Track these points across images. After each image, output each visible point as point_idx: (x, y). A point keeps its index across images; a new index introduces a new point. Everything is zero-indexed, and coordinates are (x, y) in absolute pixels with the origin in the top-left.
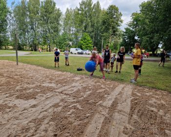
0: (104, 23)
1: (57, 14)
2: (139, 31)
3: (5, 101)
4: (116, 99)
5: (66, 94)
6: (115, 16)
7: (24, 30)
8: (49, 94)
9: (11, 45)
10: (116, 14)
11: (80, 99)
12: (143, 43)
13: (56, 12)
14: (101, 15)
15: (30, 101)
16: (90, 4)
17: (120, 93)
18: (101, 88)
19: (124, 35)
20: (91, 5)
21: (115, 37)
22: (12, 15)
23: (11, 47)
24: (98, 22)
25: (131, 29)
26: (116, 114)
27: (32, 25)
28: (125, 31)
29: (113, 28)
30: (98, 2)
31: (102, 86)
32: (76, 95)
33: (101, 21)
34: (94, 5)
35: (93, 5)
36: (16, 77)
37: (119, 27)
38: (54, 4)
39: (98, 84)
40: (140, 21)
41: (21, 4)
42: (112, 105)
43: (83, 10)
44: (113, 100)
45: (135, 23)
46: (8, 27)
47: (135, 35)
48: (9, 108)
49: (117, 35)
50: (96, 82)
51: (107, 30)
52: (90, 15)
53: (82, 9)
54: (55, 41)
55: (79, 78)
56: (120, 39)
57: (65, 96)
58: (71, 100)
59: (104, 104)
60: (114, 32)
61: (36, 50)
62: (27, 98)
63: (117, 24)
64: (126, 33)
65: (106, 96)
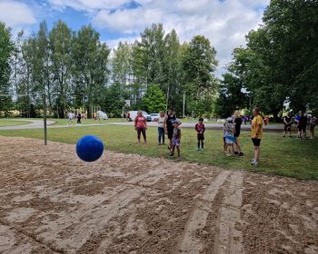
0: (186, 66)
1: (101, 52)
2: (248, 80)
3: (60, 198)
4: (220, 190)
5: (144, 186)
6: (203, 54)
7: (41, 81)
8: (120, 187)
9: (16, 109)
10: (205, 50)
11: (167, 192)
12: (257, 100)
13: (100, 49)
14: (180, 53)
15: (96, 196)
16: (159, 35)
17: (226, 183)
18: (196, 176)
19: (222, 87)
20: (161, 37)
21: (206, 90)
22: (21, 55)
23: (16, 112)
24: (174, 65)
25: (234, 75)
26: (223, 209)
27: (56, 71)
28: (223, 79)
29: (202, 74)
30: (174, 32)
31: (196, 173)
32: (160, 186)
33: (180, 63)
34: (168, 36)
35: (164, 37)
36: (54, 164)
37: (211, 73)
38: (97, 36)
39: (188, 170)
40: (248, 61)
41: (37, 37)
42: (217, 199)
43: (147, 46)
44: (216, 192)
45: (240, 65)
46: (12, 76)
47: (241, 87)
48: (72, 205)
49: (209, 85)
50: (185, 169)
51: (191, 77)
52: (161, 53)
53: (146, 43)
54: (99, 98)
55: (158, 163)
56: (214, 93)
57: (144, 189)
58: (155, 193)
59: (204, 197)
60: (204, 80)
61: (62, 116)
62: (90, 193)
63: (207, 67)
64: (225, 82)
65: (204, 187)
